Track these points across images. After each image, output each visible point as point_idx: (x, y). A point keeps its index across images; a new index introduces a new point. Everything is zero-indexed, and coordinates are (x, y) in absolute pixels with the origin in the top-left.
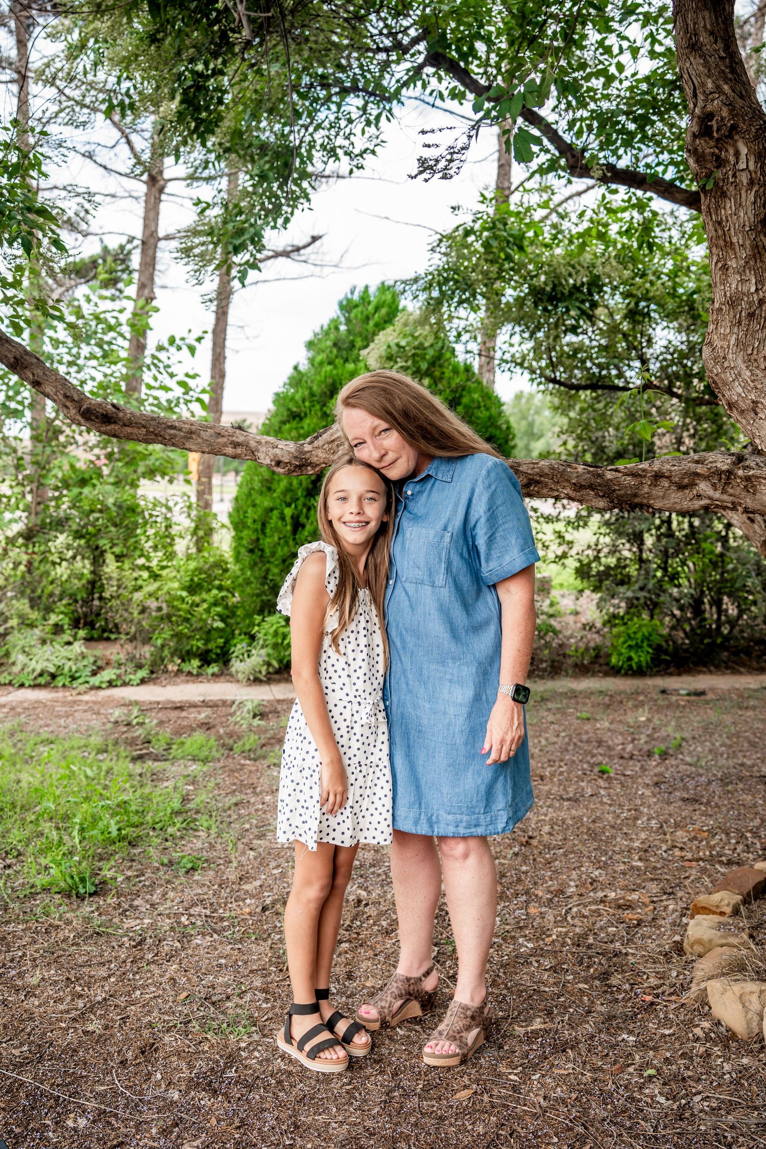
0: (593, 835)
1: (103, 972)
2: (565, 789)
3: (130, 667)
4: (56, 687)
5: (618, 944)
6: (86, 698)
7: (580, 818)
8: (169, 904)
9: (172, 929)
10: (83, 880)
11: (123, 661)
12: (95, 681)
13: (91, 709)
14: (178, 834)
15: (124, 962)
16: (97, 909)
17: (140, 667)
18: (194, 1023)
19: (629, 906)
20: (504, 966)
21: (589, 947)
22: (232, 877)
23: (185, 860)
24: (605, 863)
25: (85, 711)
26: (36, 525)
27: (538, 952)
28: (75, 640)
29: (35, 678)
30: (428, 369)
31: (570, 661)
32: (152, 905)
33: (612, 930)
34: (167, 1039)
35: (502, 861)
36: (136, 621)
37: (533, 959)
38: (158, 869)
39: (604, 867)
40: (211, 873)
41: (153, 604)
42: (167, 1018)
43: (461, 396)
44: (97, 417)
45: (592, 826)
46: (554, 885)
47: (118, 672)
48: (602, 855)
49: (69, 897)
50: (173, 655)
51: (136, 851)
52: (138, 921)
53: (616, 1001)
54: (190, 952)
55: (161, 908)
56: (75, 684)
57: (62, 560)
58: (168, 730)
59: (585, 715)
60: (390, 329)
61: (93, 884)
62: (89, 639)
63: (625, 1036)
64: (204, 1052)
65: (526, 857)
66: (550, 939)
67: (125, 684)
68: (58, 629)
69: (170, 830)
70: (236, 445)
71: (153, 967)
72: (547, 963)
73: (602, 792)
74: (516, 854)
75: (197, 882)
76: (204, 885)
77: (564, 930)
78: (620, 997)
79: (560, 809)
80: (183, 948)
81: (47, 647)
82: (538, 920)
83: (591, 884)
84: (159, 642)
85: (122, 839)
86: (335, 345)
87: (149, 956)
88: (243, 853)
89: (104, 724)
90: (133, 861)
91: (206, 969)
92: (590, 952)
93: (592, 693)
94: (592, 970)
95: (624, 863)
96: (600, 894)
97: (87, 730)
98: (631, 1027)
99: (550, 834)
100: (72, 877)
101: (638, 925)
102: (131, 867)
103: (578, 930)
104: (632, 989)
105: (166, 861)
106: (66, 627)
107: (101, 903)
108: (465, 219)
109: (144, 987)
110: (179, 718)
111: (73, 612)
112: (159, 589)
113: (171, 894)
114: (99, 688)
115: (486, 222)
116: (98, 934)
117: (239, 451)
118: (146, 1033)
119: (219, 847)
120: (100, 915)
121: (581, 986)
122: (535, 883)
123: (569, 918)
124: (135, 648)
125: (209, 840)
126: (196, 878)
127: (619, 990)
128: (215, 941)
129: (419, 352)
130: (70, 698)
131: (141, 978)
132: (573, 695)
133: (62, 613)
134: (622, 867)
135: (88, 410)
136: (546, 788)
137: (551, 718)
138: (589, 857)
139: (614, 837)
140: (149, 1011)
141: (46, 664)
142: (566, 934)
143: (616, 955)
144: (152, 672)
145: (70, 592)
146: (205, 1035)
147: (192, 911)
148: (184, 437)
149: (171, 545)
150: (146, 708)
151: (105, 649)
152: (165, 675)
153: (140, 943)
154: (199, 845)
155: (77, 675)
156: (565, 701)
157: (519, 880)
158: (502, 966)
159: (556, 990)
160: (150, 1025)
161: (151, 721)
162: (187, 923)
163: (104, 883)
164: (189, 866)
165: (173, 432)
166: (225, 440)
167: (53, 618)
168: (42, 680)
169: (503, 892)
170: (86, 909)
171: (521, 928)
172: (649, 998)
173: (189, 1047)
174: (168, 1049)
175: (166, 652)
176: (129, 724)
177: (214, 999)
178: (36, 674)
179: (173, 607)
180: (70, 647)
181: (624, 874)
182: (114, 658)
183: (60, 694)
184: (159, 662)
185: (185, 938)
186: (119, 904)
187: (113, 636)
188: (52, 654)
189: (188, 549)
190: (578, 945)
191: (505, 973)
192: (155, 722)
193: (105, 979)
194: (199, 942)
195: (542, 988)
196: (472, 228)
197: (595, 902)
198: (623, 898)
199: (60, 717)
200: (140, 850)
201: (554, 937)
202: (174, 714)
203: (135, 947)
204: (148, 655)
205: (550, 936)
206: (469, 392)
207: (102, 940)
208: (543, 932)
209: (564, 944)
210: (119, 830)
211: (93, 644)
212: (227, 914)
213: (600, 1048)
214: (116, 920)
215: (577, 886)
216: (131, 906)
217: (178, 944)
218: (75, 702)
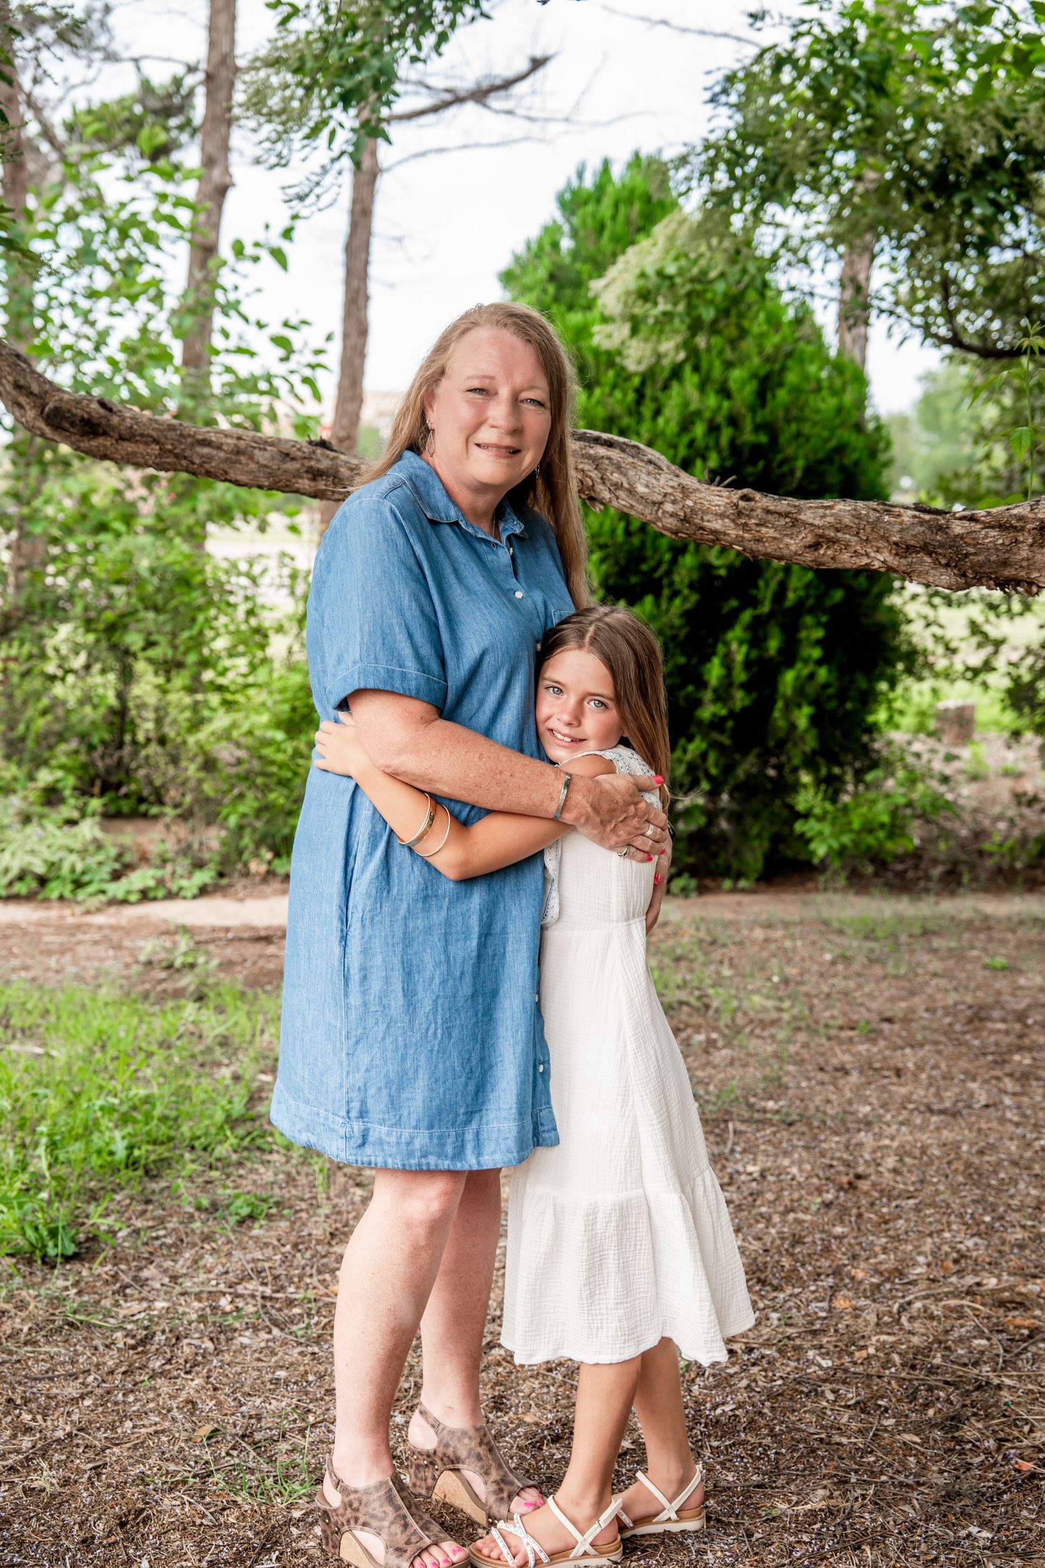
0: (974, 1175)
1: (72, 1390)
2: (937, 1094)
3: (183, 864)
4: (46, 900)
5: (986, 1368)
6: (99, 919)
7: (957, 1146)
8: (202, 1277)
9: (202, 1319)
10: (53, 1233)
11: (170, 855)
12: (117, 889)
13: (106, 940)
14: (235, 1157)
15: (112, 1372)
16: (76, 1284)
17: (199, 865)
18: (217, 1477)
19: (1020, 1304)
20: (772, 1396)
21: (932, 1370)
22: (318, 1233)
23: (239, 1202)
24: (990, 1227)
25: (96, 943)
26: (17, 608)
27: (840, 1376)
28: (83, 816)
29: (11, 884)
30: (715, 322)
31: (990, 863)
32: (174, 1278)
33: (981, 1343)
34: (167, 1502)
35: (801, 1216)
36: (192, 784)
37: (826, 1388)
38: (191, 1217)
39: (986, 1232)
40: (284, 1224)
41: (225, 753)
42: (172, 1467)
43: (783, 369)
44: (72, 424)
45: (976, 1161)
46: (888, 1261)
47: (159, 873)
48: (985, 1212)
49: (30, 1262)
50: (258, 844)
51: (155, 1186)
52: (145, 1304)
53: (968, 1467)
54: (227, 1358)
55: (188, 1284)
56: (82, 894)
57: (68, 671)
58: (240, 977)
59: (1000, 961)
60: (644, 243)
61: (73, 1240)
62: (111, 816)
63: (974, 1530)
64: (227, 1526)
65: (844, 1210)
66: (864, 1354)
67: (171, 896)
68: (52, 796)
69: (221, 1151)
70: (316, 474)
71: (160, 1381)
72: (851, 1396)
73: (1008, 1101)
74: (828, 1205)
75: (256, 1239)
76: (267, 1245)
77: (891, 1339)
78: (976, 1460)
79: (923, 1128)
80: (218, 1352)
81: (32, 829)
82: (848, 1320)
83: (956, 1261)
84: (233, 821)
85: (132, 1163)
86: (552, 277)
87: (156, 1364)
88: (344, 1192)
89: (127, 966)
90: (148, 1202)
91: (252, 1387)
92: (932, 1380)
93: (1021, 923)
94: (931, 1412)
95: (1024, 1227)
96: (970, 1280)
97: (96, 977)
98: (987, 1515)
99: (895, 1171)
100: (36, 1229)
101: (1030, 1337)
102: (144, 1212)
103: (915, 1340)
104: (999, 1449)
105: (205, 1202)
106: (67, 793)
107: (85, 1273)
108: (777, 36)
109: (140, 1415)
110: (261, 956)
111: (84, 767)
112: (234, 725)
113: (209, 1260)
114: (124, 902)
115: (817, 40)
116: (71, 1325)
117: (321, 485)
118: (133, 1492)
119: (302, 1180)
120: (80, 1293)
121: (908, 1437)
122: (855, 1257)
123: (904, 1320)
124: (193, 831)
125: (288, 1168)
126: (255, 1232)
127: (976, 1449)
128: (274, 1340)
129: (699, 287)
130: (70, 920)
131: (137, 1400)
132: (986, 925)
133: (62, 767)
134: (1019, 1235)
135: (57, 411)
136: (903, 1091)
137: (936, 965)
138: (961, 1216)
139: (1014, 1181)
140: (144, 1456)
141: (28, 859)
142: (893, 1346)
143: (979, 1388)
144: (221, 875)
145: (80, 728)
146: (232, 1497)
147: (240, 1289)
148: (226, 460)
149: (263, 647)
150: (203, 939)
151: (140, 832)
152: (244, 881)
153: (144, 1342)
154: (269, 1176)
155: (86, 878)
156: (967, 936)
157: (827, 1250)
158: (769, 1398)
159: (860, 1442)
160: (142, 1479)
161: (208, 963)
162: (228, 1308)
163: (95, 1239)
164: (245, 1211)
165: (206, 450)
166: (297, 465)
167: (45, 777)
168: (21, 888)
169: (795, 1270)
170: (58, 1282)
171: (814, 1333)
172: (1028, 1466)
173: (204, 1516)
174: (167, 1520)
175: (247, 840)
176: (170, 966)
177: (258, 1436)
178: (11, 875)
179: (261, 758)
180: (75, 830)
181: (1022, 1247)
182: (154, 849)
183: (53, 913)
184: (234, 856)
185: (221, 1334)
186: (115, 1277)
187: (154, 810)
188: (41, 840)
189: (290, 652)
190: (913, 1367)
191: (773, 1409)
192: (215, 962)
193: (74, 1401)
194: (246, 1341)
195: (837, 1439)
196: (791, 53)
197: (955, 1294)
198: (1011, 1288)
199: (49, 953)
200: (163, 1184)
201: (871, 1351)
202: (252, 950)
203: (133, 1347)
204: (215, 844)
205: (865, 1347)
206: (801, 361)
207: (77, 1336)
208: (854, 1340)
209: (887, 1364)
210: (131, 1148)
211: (118, 824)
212: (300, 1295)
213: (923, 1547)
214: (107, 1303)
215: (929, 1265)
216: (135, 1279)
217: (209, 1345)
218: (78, 927)
